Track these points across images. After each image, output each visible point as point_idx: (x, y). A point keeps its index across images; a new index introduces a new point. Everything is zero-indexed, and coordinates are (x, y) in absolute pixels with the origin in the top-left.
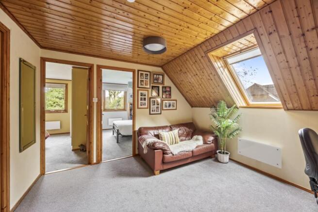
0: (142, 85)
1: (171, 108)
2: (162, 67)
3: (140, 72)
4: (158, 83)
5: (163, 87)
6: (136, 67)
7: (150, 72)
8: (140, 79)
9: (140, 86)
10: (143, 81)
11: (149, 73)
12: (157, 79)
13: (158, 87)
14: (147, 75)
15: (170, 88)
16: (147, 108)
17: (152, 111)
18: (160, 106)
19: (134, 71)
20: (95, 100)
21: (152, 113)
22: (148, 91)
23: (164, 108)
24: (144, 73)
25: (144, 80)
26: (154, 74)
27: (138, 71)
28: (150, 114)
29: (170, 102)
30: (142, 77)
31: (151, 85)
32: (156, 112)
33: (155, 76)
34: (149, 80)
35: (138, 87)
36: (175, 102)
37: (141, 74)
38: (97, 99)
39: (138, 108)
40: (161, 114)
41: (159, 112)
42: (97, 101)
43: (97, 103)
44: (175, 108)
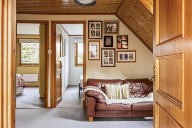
0: (93, 35)
1: (128, 60)
2: (115, 14)
3: (91, 23)
4: (111, 32)
5: (117, 37)
6: (87, 18)
7: (102, 21)
8: (90, 30)
9: (90, 37)
10: (94, 32)
11: (100, 23)
12: (111, 28)
13: (112, 37)
14: (99, 25)
15: (127, 37)
16: (99, 60)
17: (105, 63)
18: (113, 58)
19: (84, 22)
20: (50, 52)
21: (103, 65)
22: (99, 41)
23: (119, 60)
24: (95, 23)
25: (95, 30)
26: (106, 23)
27: (89, 21)
28: (102, 66)
29: (126, 53)
30: (93, 28)
31: (103, 35)
32: (109, 65)
33: (108, 25)
34: (100, 30)
35: (89, 38)
36: (134, 53)
37: (92, 24)
38: (51, 51)
39: (89, 60)
40: (115, 66)
41: (113, 65)
42: (51, 53)
43: (51, 54)
44: (134, 60)
